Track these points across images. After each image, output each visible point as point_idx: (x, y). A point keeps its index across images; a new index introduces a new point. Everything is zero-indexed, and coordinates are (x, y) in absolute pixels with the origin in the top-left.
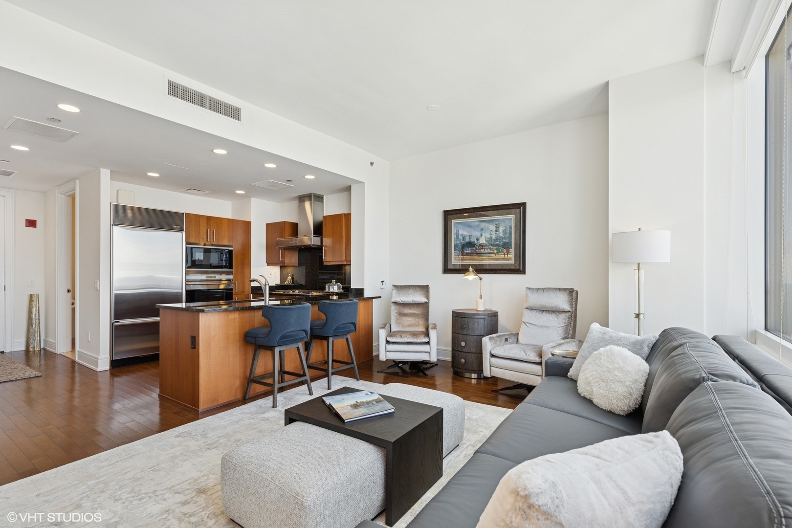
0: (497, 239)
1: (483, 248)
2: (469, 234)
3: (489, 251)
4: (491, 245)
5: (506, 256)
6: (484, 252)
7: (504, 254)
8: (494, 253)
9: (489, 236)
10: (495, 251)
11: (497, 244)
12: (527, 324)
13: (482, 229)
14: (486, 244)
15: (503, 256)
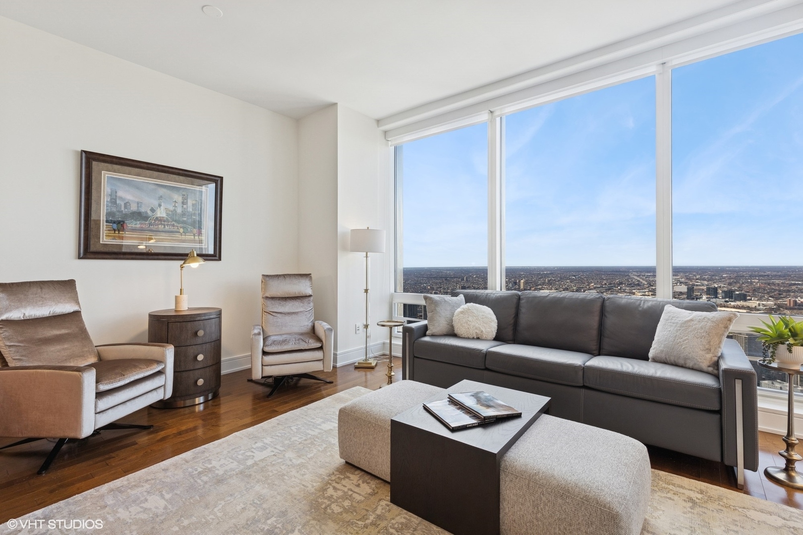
0: (183, 214)
1: (161, 224)
2: (137, 200)
3: (172, 229)
4: (175, 221)
5: (197, 238)
6: (164, 230)
7: (194, 235)
8: (179, 232)
9: (172, 208)
10: (181, 230)
11: (184, 221)
12: (274, 314)
13: (161, 197)
14: (167, 219)
15: (193, 237)
